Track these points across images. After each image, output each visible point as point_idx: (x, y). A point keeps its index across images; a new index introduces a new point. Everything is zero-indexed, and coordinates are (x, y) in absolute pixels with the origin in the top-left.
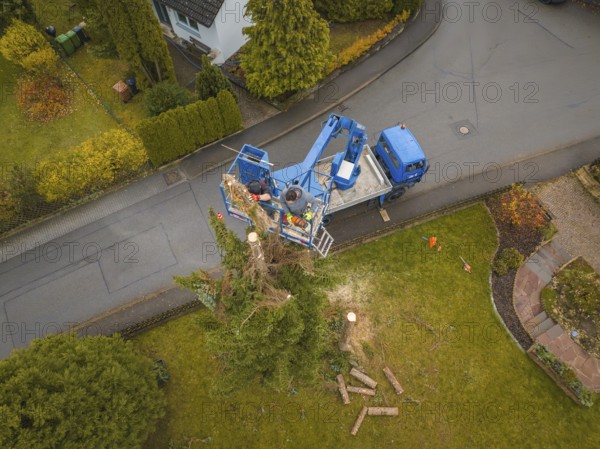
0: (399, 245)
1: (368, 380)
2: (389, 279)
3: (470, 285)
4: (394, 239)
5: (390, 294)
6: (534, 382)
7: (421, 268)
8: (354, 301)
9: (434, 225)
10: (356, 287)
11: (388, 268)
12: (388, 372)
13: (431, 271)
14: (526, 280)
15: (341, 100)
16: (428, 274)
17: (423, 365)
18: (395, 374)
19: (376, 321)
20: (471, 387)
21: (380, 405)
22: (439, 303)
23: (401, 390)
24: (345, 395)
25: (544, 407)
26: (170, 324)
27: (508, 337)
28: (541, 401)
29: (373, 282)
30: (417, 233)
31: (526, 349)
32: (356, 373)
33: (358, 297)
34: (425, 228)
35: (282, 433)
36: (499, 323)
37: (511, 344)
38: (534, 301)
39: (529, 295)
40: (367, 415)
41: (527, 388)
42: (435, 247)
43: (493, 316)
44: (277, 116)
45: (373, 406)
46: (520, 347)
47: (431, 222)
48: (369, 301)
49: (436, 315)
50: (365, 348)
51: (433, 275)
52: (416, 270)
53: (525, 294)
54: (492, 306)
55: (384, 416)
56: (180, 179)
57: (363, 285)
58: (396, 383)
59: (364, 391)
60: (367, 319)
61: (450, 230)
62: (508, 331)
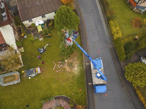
0: (82, 83)
1: (60, 67)
2: (76, 78)
3: (70, 93)
4: (84, 83)
5: (73, 77)
6: (49, 95)
7: (76, 85)
8: (74, 70)
9: (84, 92)
10: (76, 71)
11: (78, 78)
12: (60, 71)
13: (75, 87)
14: (67, 106)
15: (125, 87)
16: (75, 86)
17: (59, 77)
18: (59, 72)
19: (69, 72)
20: (52, 84)
21: (55, 67)
22: (68, 85)
23: (56, 71)
24: (59, 62)
25: (45, 95)
26: (80, 39)
27: (58, 95)
28: (46, 95)
29: (76, 74)
30: (84, 88)
31: (55, 97)
32: (62, 65)
33: (74, 71)
34: (84, 90)
35: (57, 51)
36: (61, 95)
37: (56, 95)
38: (63, 105)
39: (64, 105)
40: (55, 65)
41: (48, 93)
42: (79, 90)
43: (62, 94)
44: (123, 70)
45: (56, 66)
46: (55, 96)
47: (85, 92)
48: (73, 72)
49: (67, 84)
50: (65, 69)
51: (74, 87)
52: (76, 84)
53: (64, 104)
54: (64, 95)
55: (54, 67)
56: (110, 46)
57: (76, 72)
58: (58, 71)
59: (59, 65)
60: (70, 71)
61: (82, 95)
62: (59, 96)
